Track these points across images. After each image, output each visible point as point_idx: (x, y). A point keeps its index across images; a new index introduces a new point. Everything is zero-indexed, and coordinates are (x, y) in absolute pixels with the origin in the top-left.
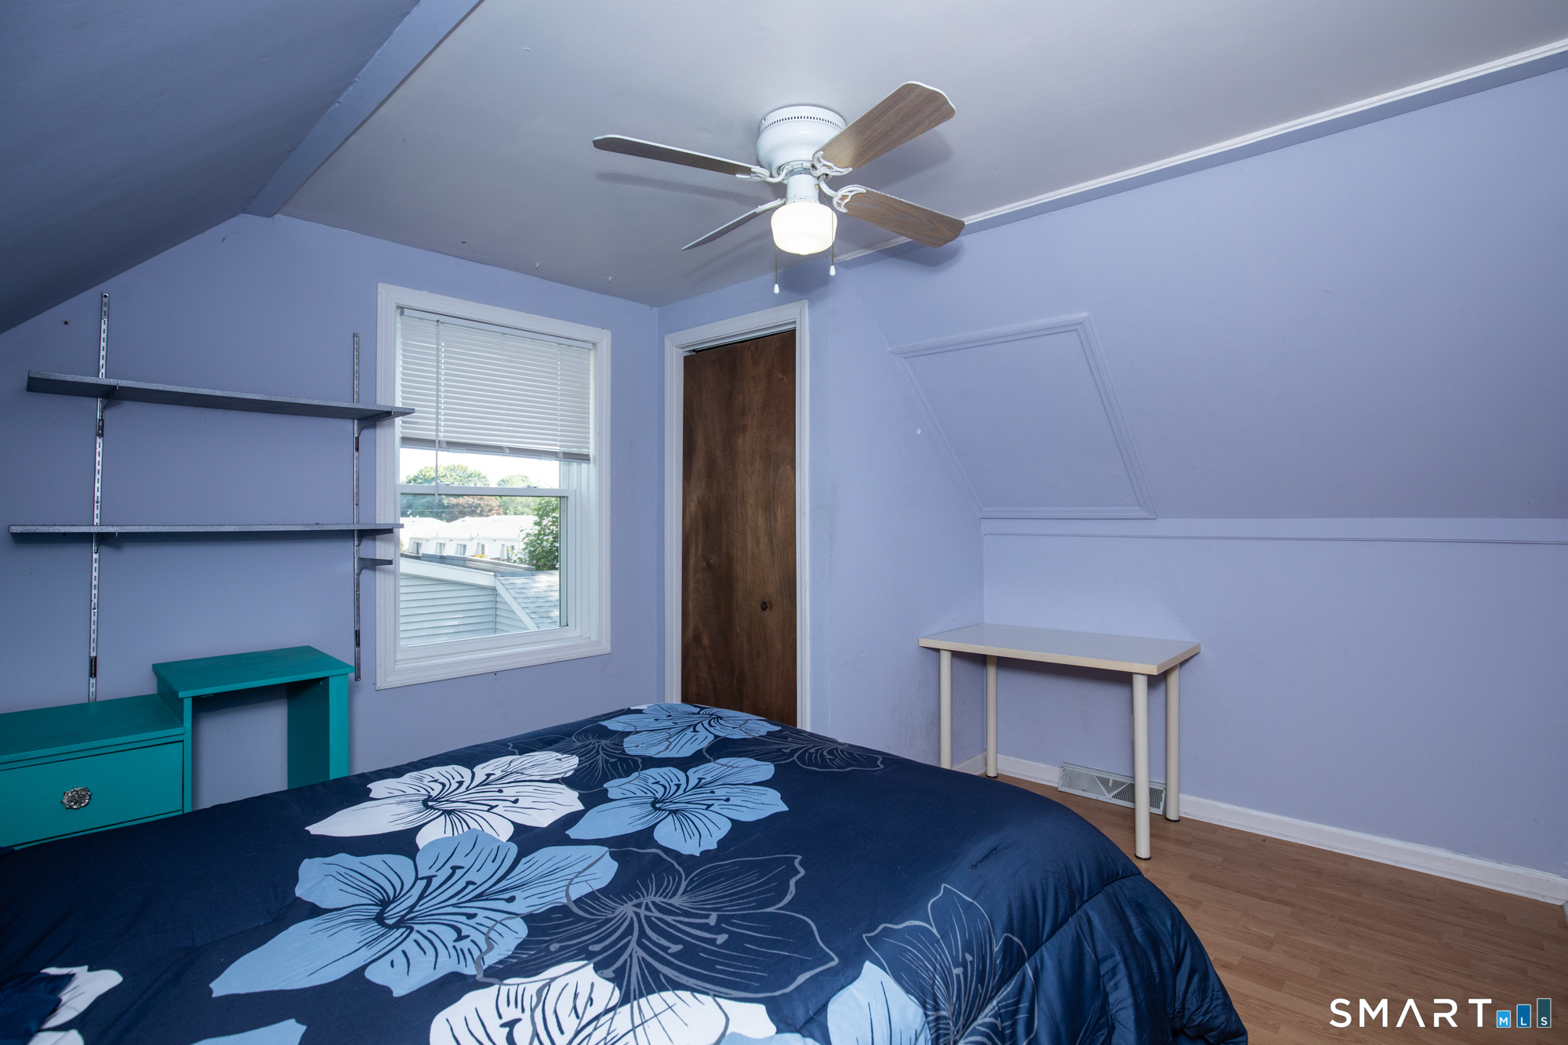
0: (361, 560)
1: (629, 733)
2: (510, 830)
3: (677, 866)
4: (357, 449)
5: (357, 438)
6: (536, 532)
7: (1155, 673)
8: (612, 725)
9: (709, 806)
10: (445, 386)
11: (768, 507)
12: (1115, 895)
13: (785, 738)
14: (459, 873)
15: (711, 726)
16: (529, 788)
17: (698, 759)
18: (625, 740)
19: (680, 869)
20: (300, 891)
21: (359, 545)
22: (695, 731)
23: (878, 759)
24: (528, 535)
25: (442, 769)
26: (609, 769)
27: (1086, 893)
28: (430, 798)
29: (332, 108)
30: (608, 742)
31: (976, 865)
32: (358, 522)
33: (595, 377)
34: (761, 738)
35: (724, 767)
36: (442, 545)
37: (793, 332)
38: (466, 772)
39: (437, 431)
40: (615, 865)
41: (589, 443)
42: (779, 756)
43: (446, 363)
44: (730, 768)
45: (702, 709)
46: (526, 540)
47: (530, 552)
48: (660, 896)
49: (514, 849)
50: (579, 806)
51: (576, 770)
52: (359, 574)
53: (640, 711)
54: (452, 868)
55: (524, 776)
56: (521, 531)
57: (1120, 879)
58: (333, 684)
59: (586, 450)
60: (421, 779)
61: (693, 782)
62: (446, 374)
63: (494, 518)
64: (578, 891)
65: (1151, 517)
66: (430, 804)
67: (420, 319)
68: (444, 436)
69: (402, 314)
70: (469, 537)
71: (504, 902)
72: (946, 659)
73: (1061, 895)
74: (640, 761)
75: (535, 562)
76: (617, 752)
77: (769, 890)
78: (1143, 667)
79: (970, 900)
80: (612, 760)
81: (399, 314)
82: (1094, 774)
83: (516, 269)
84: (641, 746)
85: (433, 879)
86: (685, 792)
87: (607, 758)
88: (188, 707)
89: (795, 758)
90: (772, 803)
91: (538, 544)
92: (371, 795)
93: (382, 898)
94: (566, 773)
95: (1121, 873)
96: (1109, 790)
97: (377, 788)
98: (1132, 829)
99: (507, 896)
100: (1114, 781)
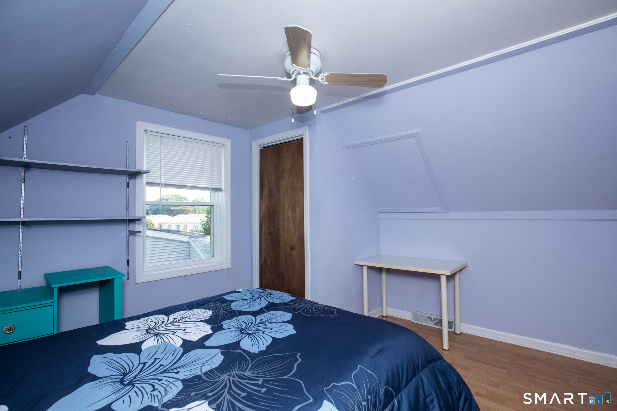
0: (129, 231)
1: (234, 301)
2: (181, 342)
3: (248, 358)
4: (128, 187)
5: (128, 183)
6: (206, 220)
7: (449, 274)
8: (227, 297)
9: (264, 332)
10: (164, 162)
11: (293, 209)
12: (433, 368)
13: (297, 302)
14: (157, 361)
15: (267, 298)
16: (190, 324)
17: (261, 311)
18: (232, 304)
19: (249, 359)
20: (90, 369)
21: (128, 225)
22: (261, 300)
23: (335, 311)
24: (203, 221)
25: (156, 316)
26: (224, 316)
27: (420, 367)
28: (149, 329)
29: (114, 50)
30: (225, 305)
31: (373, 357)
32: (128, 216)
33: (224, 158)
34: (287, 303)
35: (272, 315)
36: (170, 226)
37: (302, 139)
38: (166, 318)
39: (161, 179)
40: (222, 357)
41: (222, 184)
42: (294, 310)
43: (164, 152)
44: (274, 315)
45: (265, 290)
46: (202, 223)
47: (204, 228)
48: (239, 371)
49: (182, 350)
50: (210, 332)
51: (211, 317)
52: (128, 237)
53: (239, 292)
54: (155, 359)
55: (189, 319)
56: (201, 220)
57: (435, 361)
58: (116, 282)
59: (221, 187)
60: (147, 321)
61: (258, 321)
62: (164, 157)
63: (191, 215)
64: (206, 369)
65: (447, 211)
66: (149, 331)
67: (154, 135)
68: (163, 182)
69: (146, 133)
70: (181, 222)
71: (175, 374)
72: (365, 269)
73: (409, 369)
74: (237, 312)
75: (206, 232)
76: (228, 309)
77: (286, 368)
78: (445, 272)
79: (370, 372)
80: (226, 312)
81: (145, 133)
82: (426, 315)
83: (192, 116)
84: (238, 306)
85: (146, 364)
86: (254, 325)
87: (224, 311)
88: (56, 291)
89: (301, 311)
90: (290, 330)
91: (207, 225)
92: (126, 328)
93: (124, 372)
94: (206, 318)
95: (435, 358)
96: (432, 322)
97: (129, 325)
98: (441, 338)
99: (176, 371)
100: (434, 318)
